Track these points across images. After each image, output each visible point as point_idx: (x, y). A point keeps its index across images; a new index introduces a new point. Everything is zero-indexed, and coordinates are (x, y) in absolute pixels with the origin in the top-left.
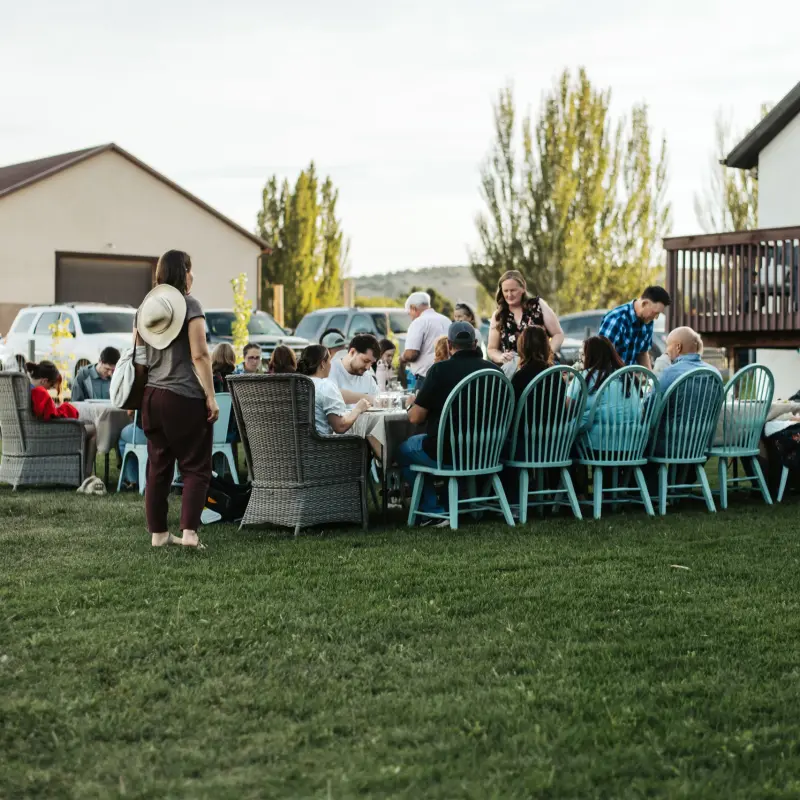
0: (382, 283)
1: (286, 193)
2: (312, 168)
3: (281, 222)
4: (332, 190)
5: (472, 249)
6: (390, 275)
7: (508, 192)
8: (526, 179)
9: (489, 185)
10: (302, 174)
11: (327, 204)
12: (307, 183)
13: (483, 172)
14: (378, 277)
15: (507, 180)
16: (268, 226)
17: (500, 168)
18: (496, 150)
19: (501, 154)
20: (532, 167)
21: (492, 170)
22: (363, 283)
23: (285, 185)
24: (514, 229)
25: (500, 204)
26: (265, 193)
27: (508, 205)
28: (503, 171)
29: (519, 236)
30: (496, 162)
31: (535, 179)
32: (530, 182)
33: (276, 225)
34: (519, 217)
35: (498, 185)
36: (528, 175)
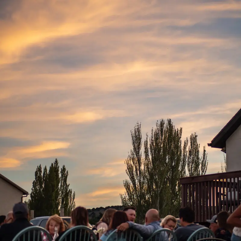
3: (43, 186)
8: (146, 167)
9: (130, 169)
10: (52, 165)
11: (63, 178)
12: (54, 169)
15: (138, 167)
18: (133, 154)
23: (45, 169)
24: (141, 188)
25: (135, 177)
26: (36, 174)
28: (136, 163)
29: (143, 191)
30: (133, 159)
31: (150, 166)
32: (148, 168)
33: (41, 187)
34: (143, 183)
35: (134, 169)
36: (147, 165)
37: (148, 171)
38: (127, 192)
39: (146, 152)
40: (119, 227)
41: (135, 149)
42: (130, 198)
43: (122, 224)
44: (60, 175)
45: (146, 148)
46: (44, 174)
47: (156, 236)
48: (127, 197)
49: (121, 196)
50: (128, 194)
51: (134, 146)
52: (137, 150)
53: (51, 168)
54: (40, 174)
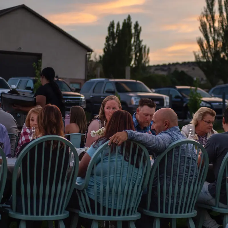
0: (166, 68)
1: (118, 29)
2: (129, 18)
3: (116, 41)
4: (139, 28)
5: (197, 54)
6: (169, 65)
7: (212, 30)
8: (220, 24)
9: (203, 26)
10: (125, 20)
11: (136, 34)
12: (127, 24)
13: (201, 21)
14: (164, 65)
15: (212, 24)
16: (111, 43)
17: (209, 19)
18: (206, 11)
19: (209, 13)
20: (223, 19)
21: (205, 19)
22: (158, 68)
23: (118, 25)
24: (216, 45)
25: (209, 35)
26: (109, 29)
27: (213, 35)
28: (210, 20)
29: (218, 49)
30: (207, 16)
31: (224, 24)
32: (222, 25)
33: (114, 42)
34: (218, 40)
35: (208, 26)
36: (221, 22)
37: (223, 28)
38: (201, 49)
39: (220, 9)
40: (112, 137)
41: (208, 6)
42: (204, 56)
43: (118, 134)
44: (133, 31)
45: (220, 5)
46: (117, 30)
47: (174, 150)
48: (201, 55)
49: (194, 53)
50: (202, 52)
51: (208, 3)
52: (211, 7)
53: (124, 24)
54: (113, 30)
